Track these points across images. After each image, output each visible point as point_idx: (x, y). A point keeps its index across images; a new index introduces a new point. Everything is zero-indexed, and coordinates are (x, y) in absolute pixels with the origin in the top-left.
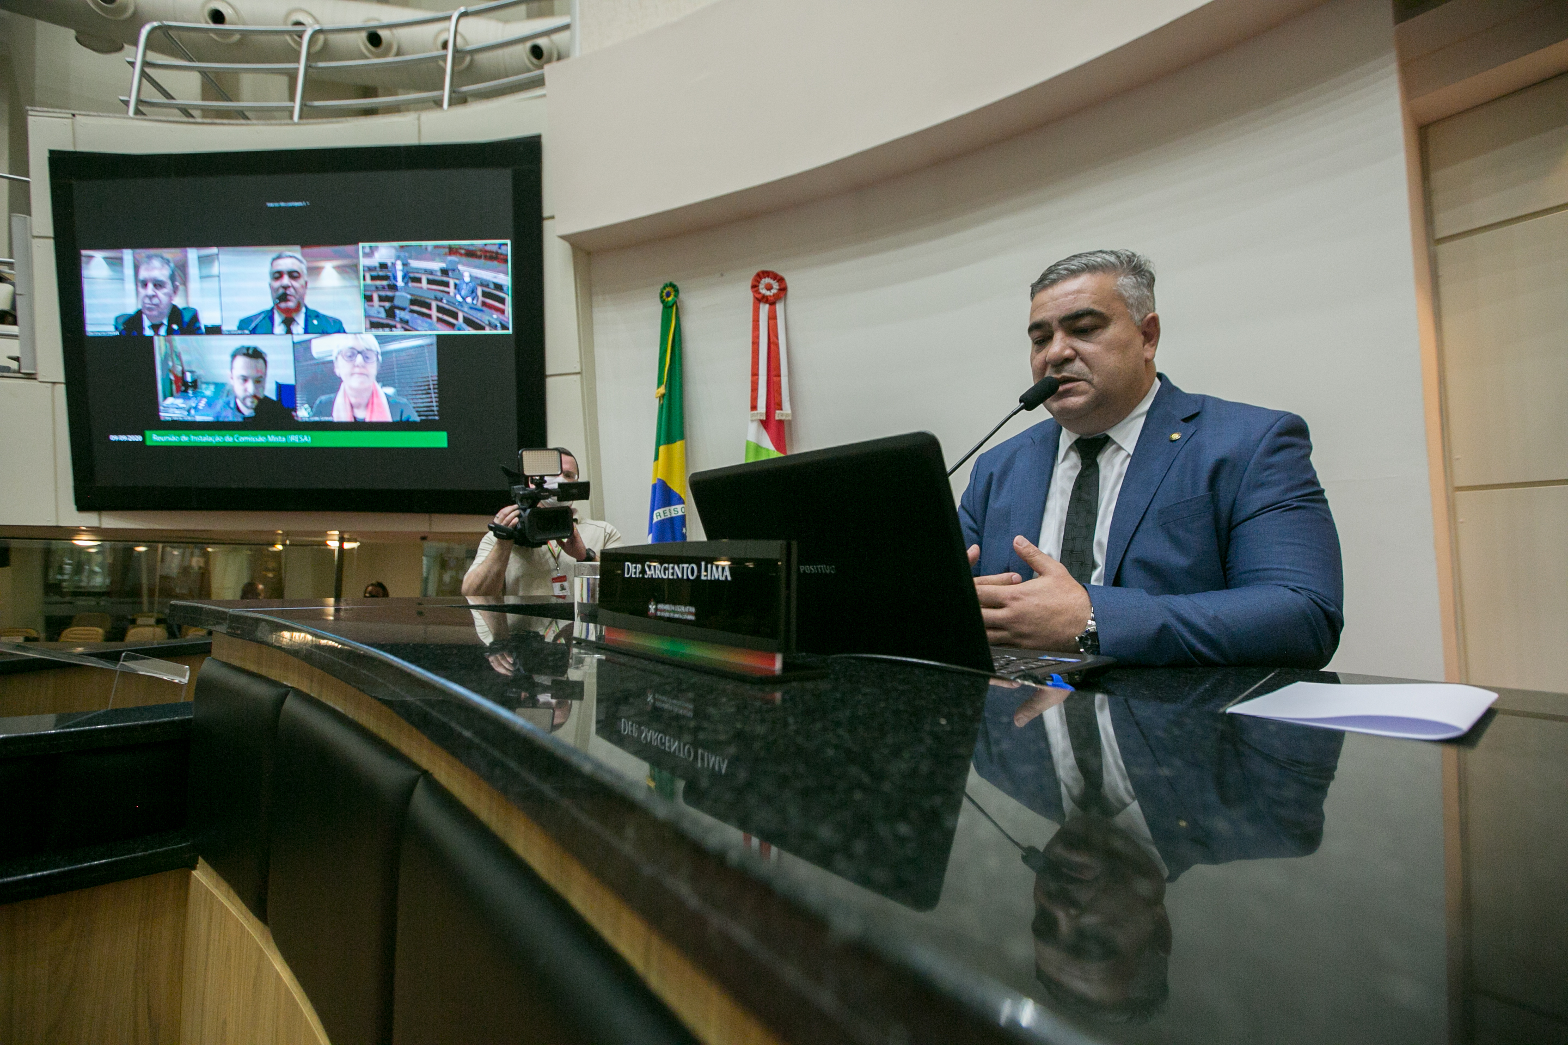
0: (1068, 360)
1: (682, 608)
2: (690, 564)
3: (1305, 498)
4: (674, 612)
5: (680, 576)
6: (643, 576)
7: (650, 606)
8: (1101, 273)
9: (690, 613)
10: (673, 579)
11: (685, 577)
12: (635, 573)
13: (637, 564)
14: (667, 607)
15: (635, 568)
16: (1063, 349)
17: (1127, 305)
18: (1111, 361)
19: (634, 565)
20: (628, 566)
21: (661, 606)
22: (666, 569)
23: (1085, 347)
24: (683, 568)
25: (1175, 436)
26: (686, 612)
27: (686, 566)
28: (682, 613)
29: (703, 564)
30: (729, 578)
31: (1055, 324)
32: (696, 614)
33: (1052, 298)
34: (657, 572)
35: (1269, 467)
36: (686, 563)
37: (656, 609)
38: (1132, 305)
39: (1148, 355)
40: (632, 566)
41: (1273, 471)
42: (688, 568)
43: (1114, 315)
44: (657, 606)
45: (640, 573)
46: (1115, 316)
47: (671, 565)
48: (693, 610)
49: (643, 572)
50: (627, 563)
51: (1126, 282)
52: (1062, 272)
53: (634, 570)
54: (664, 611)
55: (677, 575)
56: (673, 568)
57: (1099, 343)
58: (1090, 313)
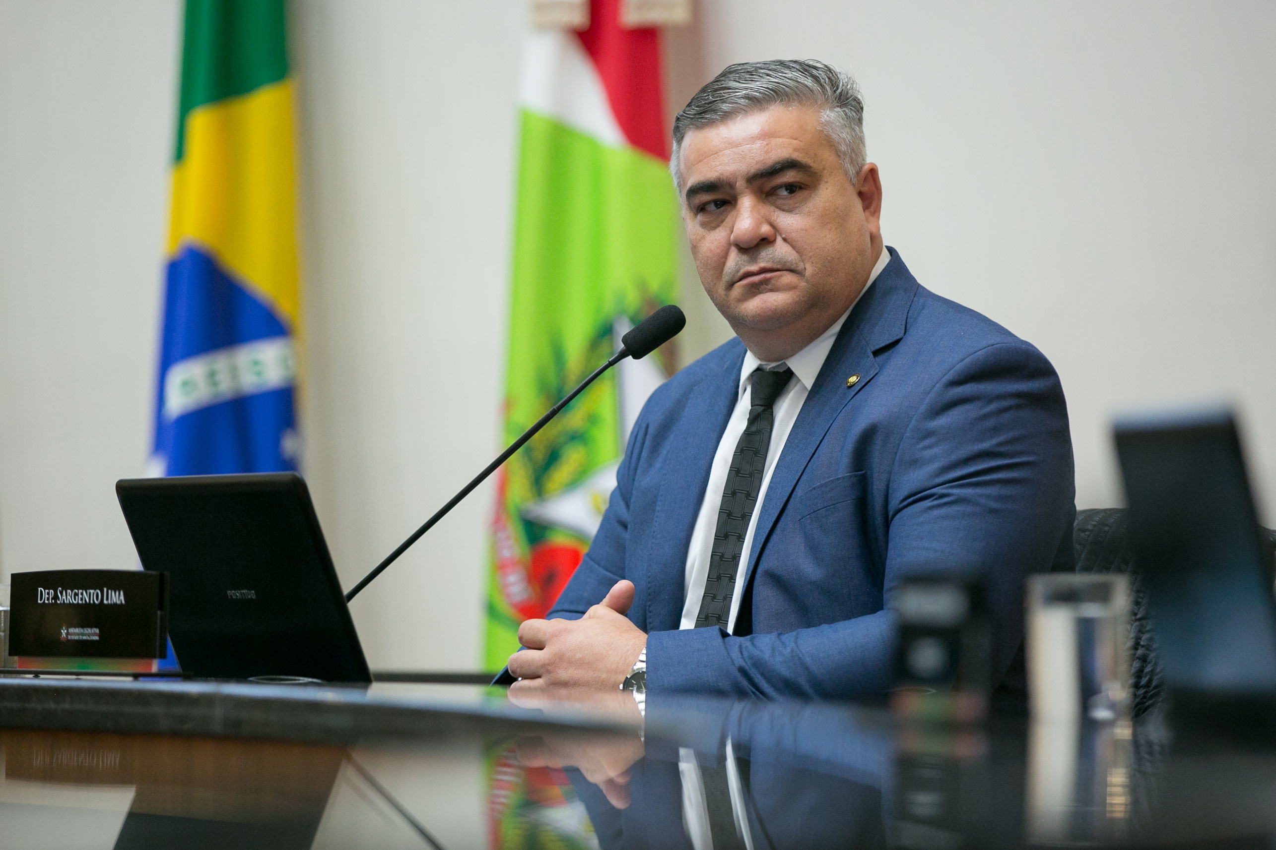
0: (765, 241)
1: (89, 631)
2: (95, 590)
3: (965, 481)
4: (83, 634)
5: (88, 601)
6: (56, 602)
7: (62, 631)
8: (796, 103)
9: (95, 634)
10: (82, 604)
11: (92, 602)
12: (48, 599)
13: (49, 589)
14: (77, 630)
15: (48, 594)
16: (758, 225)
17: (838, 153)
18: (828, 240)
19: (47, 591)
20: (41, 591)
21: (71, 630)
22: (76, 594)
23: (788, 221)
24: (90, 593)
25: (853, 379)
26: (92, 634)
27: (92, 591)
28: (89, 635)
29: (105, 589)
30: (123, 602)
31: (740, 184)
32: (100, 635)
33: (730, 144)
34: (68, 597)
35: (929, 434)
36: (92, 589)
37: (67, 634)
38: (844, 153)
39: (871, 227)
40: (45, 592)
41: (932, 440)
42: (93, 594)
43: (824, 169)
44: (68, 630)
45: (52, 599)
46: (826, 171)
47: (80, 591)
48: (97, 631)
49: (56, 597)
50: (39, 589)
51: (831, 115)
52: (740, 101)
53: (47, 596)
54: (75, 634)
55: (85, 600)
56: (82, 594)
57: (809, 213)
58: (790, 165)
